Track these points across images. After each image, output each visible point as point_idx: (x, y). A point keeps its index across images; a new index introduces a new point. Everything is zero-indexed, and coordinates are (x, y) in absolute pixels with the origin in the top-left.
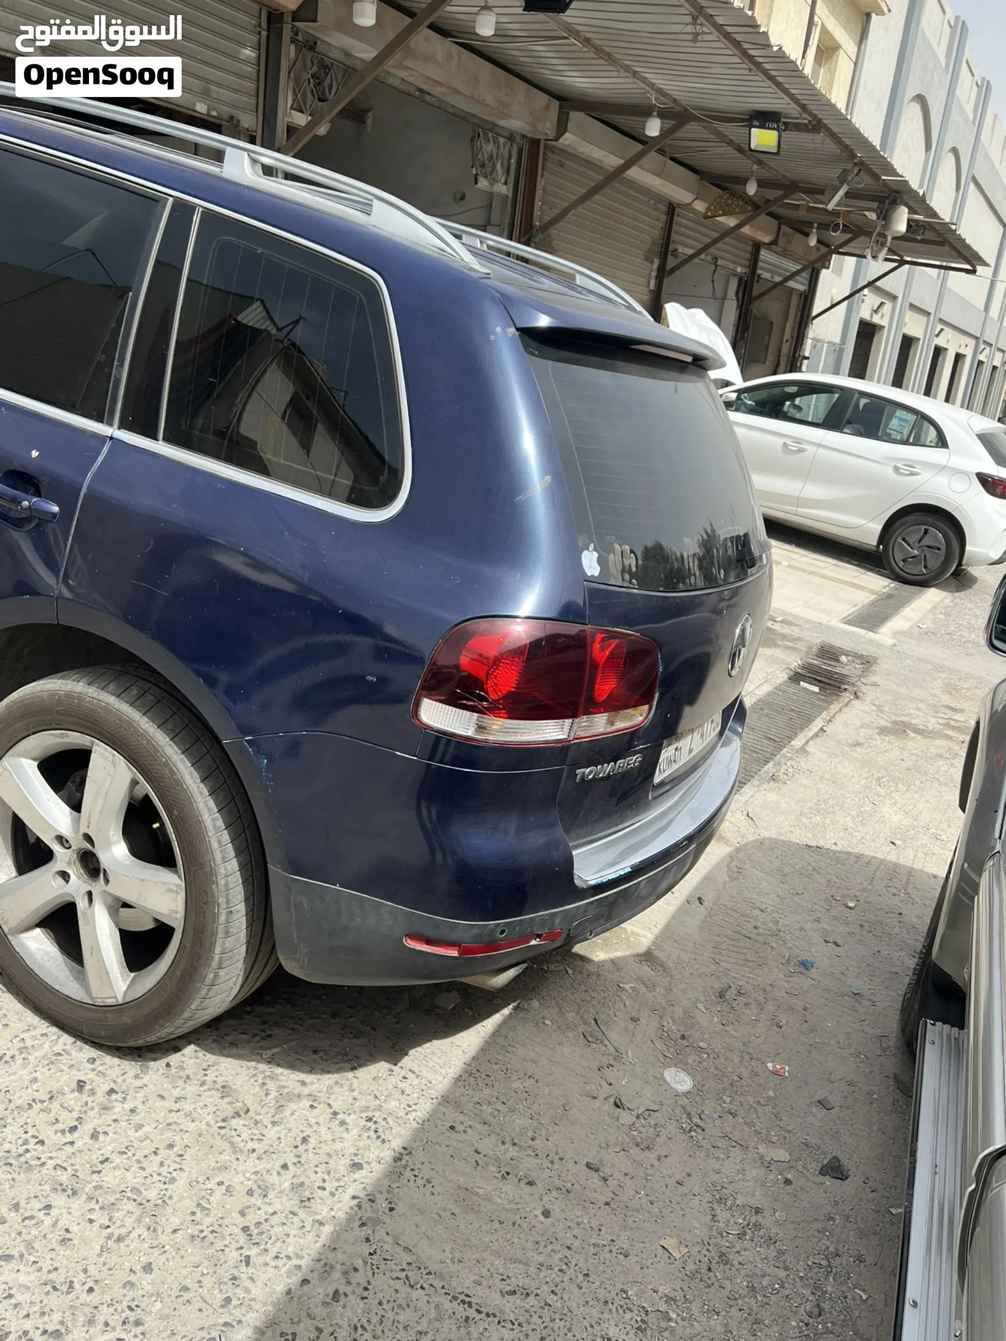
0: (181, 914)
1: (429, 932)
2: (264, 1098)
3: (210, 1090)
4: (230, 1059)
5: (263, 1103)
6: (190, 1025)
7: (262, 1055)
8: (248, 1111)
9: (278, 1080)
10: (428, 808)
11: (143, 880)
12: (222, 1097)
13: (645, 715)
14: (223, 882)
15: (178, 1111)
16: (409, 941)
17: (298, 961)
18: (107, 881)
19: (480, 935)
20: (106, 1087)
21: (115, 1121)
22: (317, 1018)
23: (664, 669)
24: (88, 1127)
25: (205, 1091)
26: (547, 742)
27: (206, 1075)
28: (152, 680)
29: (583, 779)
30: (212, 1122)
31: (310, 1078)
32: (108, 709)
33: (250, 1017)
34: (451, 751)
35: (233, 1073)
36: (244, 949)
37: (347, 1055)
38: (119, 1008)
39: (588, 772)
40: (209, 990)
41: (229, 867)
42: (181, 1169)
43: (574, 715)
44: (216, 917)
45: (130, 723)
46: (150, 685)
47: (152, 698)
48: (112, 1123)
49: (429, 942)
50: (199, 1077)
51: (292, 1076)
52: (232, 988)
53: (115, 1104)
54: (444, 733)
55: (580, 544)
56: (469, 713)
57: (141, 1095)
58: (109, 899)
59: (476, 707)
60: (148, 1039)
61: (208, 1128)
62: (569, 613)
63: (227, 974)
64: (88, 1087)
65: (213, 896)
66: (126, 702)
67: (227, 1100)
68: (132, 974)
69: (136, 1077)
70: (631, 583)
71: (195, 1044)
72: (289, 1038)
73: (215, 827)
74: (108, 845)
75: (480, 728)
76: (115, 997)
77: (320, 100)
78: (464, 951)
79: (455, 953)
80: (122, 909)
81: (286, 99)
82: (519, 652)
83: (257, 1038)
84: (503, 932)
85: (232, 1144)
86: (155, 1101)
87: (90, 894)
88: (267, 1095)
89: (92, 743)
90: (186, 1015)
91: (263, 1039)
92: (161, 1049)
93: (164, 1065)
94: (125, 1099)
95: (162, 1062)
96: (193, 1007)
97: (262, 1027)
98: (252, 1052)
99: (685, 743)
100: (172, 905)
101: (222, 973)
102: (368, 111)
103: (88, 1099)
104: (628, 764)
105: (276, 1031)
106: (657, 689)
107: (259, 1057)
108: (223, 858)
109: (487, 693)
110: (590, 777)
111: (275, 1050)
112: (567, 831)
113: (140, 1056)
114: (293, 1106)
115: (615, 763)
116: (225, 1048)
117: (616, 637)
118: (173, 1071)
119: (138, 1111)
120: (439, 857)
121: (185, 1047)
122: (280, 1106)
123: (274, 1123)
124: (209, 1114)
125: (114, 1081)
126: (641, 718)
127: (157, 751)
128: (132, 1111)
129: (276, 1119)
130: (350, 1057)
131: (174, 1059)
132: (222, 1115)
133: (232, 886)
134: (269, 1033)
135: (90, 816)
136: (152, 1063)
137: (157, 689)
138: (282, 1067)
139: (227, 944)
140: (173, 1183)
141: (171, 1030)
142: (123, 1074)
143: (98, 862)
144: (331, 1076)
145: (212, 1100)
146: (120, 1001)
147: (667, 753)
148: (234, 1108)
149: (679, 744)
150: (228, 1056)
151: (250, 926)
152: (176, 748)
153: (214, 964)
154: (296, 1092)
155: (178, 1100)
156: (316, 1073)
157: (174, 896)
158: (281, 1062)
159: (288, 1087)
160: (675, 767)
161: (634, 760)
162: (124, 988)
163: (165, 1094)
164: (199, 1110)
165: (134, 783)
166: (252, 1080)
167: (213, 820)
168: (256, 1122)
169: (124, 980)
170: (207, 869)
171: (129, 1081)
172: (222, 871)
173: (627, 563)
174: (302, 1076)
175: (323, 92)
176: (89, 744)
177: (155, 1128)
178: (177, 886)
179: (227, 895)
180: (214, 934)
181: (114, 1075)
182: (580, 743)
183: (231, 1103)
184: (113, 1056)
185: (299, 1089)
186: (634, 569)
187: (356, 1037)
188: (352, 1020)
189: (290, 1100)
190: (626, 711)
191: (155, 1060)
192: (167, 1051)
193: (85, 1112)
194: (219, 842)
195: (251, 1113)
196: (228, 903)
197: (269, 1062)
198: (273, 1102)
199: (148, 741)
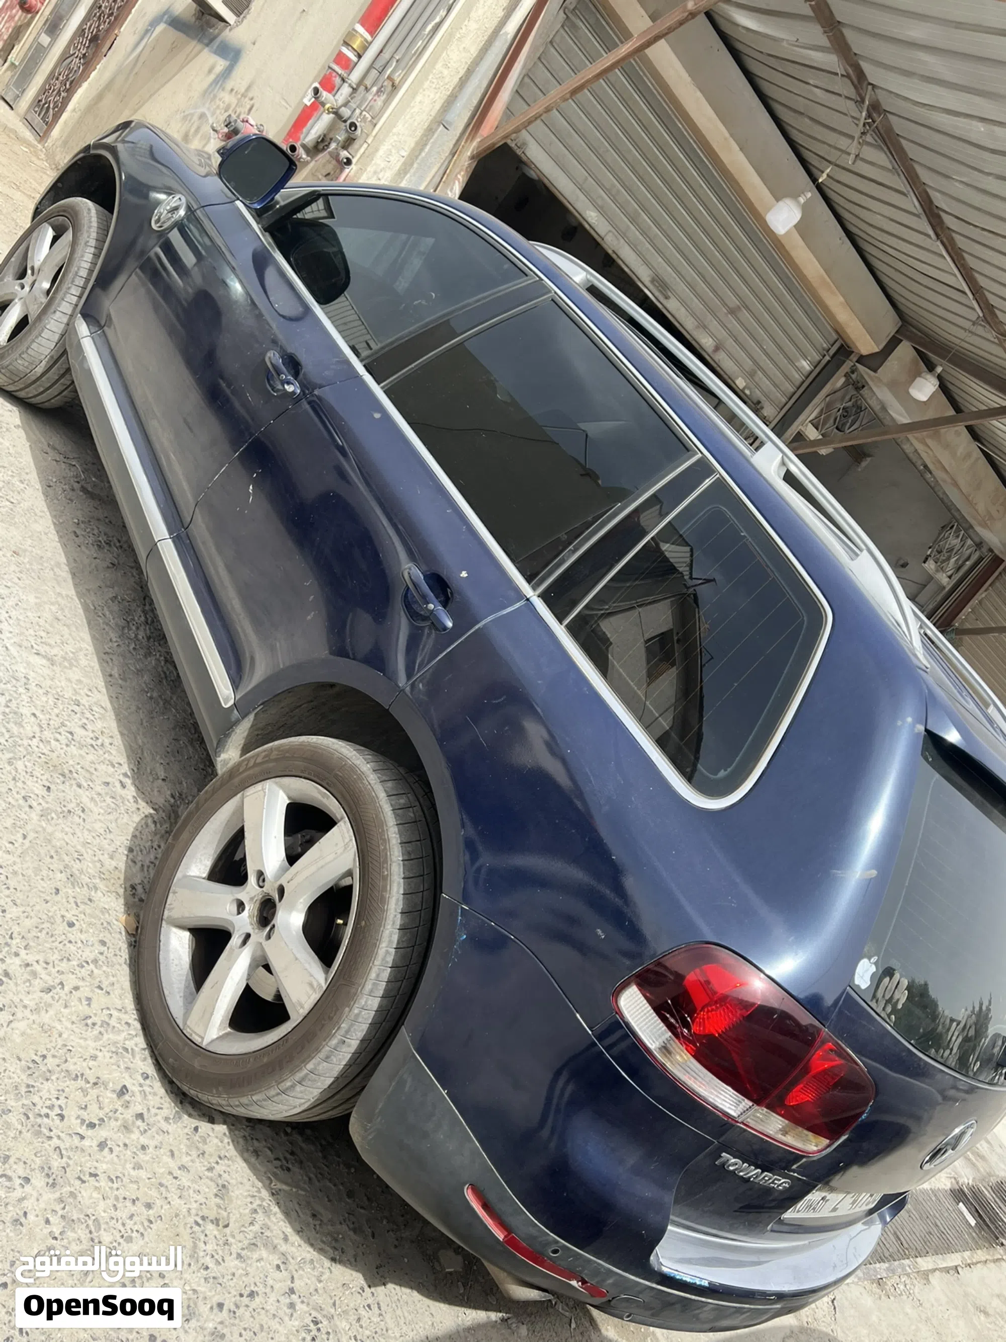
0: (304, 1011)
1: (492, 1197)
2: (247, 1225)
3: (211, 1180)
4: (245, 1165)
5: (243, 1229)
6: (242, 1112)
7: (271, 1182)
8: (226, 1226)
9: (269, 1217)
10: (567, 1082)
11: (297, 959)
12: (216, 1195)
13: (820, 1148)
14: (356, 1011)
15: (176, 1178)
16: (470, 1191)
17: (366, 1130)
18: (269, 937)
19: (535, 1238)
20: (139, 1109)
21: (125, 1145)
22: (335, 1185)
23: (867, 1117)
24: (102, 1133)
25: (207, 1178)
26: (716, 1108)
27: (217, 1163)
28: (421, 800)
29: (723, 1165)
30: (193, 1212)
31: (295, 1238)
32: (374, 800)
33: (284, 1138)
34: (623, 1045)
35: (239, 1179)
36: (329, 1081)
37: (336, 1240)
38: (199, 1050)
39: (733, 1163)
40: (278, 1094)
41: (369, 1002)
42: (142, 1234)
43: (758, 1102)
44: (329, 1036)
45: (382, 824)
46: (417, 804)
47: (412, 815)
48: (122, 1145)
49: (486, 1206)
50: (211, 1160)
51: (282, 1223)
52: (295, 1107)
53: (135, 1129)
54: (628, 1025)
55: (866, 950)
56: (665, 1028)
57: (159, 1138)
58: (259, 953)
59: (676, 1028)
60: (200, 1095)
61: (186, 1213)
62: (812, 1004)
63: (301, 1092)
64: (127, 1097)
65: (340, 1018)
66: (392, 805)
67: (218, 1200)
68: (229, 1030)
69: (167, 1119)
70: (889, 1018)
71: (228, 1127)
72: (301, 1184)
73: (383, 959)
74: (292, 908)
75: (665, 1049)
76: (203, 1038)
77: (837, 428)
78: (511, 1241)
79: (500, 1236)
80: (261, 968)
81: (812, 412)
82: (744, 1005)
83: (278, 1163)
84: (555, 1252)
85: (195, 1246)
86: (165, 1154)
87: (248, 936)
88: (251, 1224)
89: (342, 818)
90: (244, 1100)
91: (281, 1167)
92: (200, 1109)
93: (193, 1126)
94: (145, 1131)
95: (194, 1122)
96: (255, 1098)
97: (289, 1156)
98: (265, 1173)
99: (834, 1198)
100: (303, 999)
101: (299, 1088)
102: (869, 456)
103: (120, 1108)
104: (773, 1182)
105: (295, 1169)
106: (848, 1132)
107: (268, 1182)
108: (371, 991)
109: (693, 1021)
110: (731, 1168)
111: (284, 1187)
112: (676, 1202)
113: (181, 1103)
114: (264, 1253)
115: (763, 1172)
116: (248, 1150)
117: (844, 1058)
118: (197, 1138)
119: (148, 1151)
120: (545, 1133)
121: (219, 1124)
122: (254, 1244)
123: (239, 1256)
124: (196, 1202)
125: (148, 1109)
126: (815, 1149)
127: (386, 861)
128: (143, 1148)
129: (243, 1253)
130: (337, 1245)
131: (205, 1127)
132: (205, 1212)
133: (360, 1020)
134: (290, 1166)
135: (296, 875)
136: (186, 1117)
137: (420, 810)
138: (279, 1207)
139: (320, 1067)
140: (128, 1243)
141: (224, 1103)
142: (159, 1108)
143: (274, 914)
144: (311, 1250)
145: (207, 1190)
146: (204, 1045)
147: (814, 1196)
148: (218, 1213)
149: (829, 1196)
150: (245, 1160)
151: (349, 1065)
152: (402, 870)
153: (299, 1075)
154: (276, 1241)
155: (182, 1167)
156: (301, 1237)
157: (311, 992)
158: (282, 1202)
159: (272, 1231)
160: (811, 1215)
161: (781, 1183)
162: (215, 1037)
163: (176, 1153)
164: (191, 1191)
165: (349, 873)
166: (249, 1199)
167: (387, 952)
168: (226, 1243)
169: (219, 1029)
170: (353, 990)
171: (159, 1118)
172: (363, 1002)
173: (896, 996)
174: (289, 1230)
175: (844, 424)
176: (339, 817)
177: (149, 1179)
178: (320, 985)
179: (352, 1025)
180: (318, 1050)
181: (152, 1103)
182: (745, 1130)
183: (219, 1207)
184: (163, 1085)
185: (278, 1241)
186: (900, 1006)
187: (355, 1230)
188: (362, 1211)
189: (265, 1245)
190: (806, 1132)
191: (190, 1115)
192: (204, 1115)
193: (110, 1118)
194: (378, 975)
195: (227, 1230)
196: (347, 1032)
197: (273, 1194)
198: (251, 1236)
199: (385, 849)
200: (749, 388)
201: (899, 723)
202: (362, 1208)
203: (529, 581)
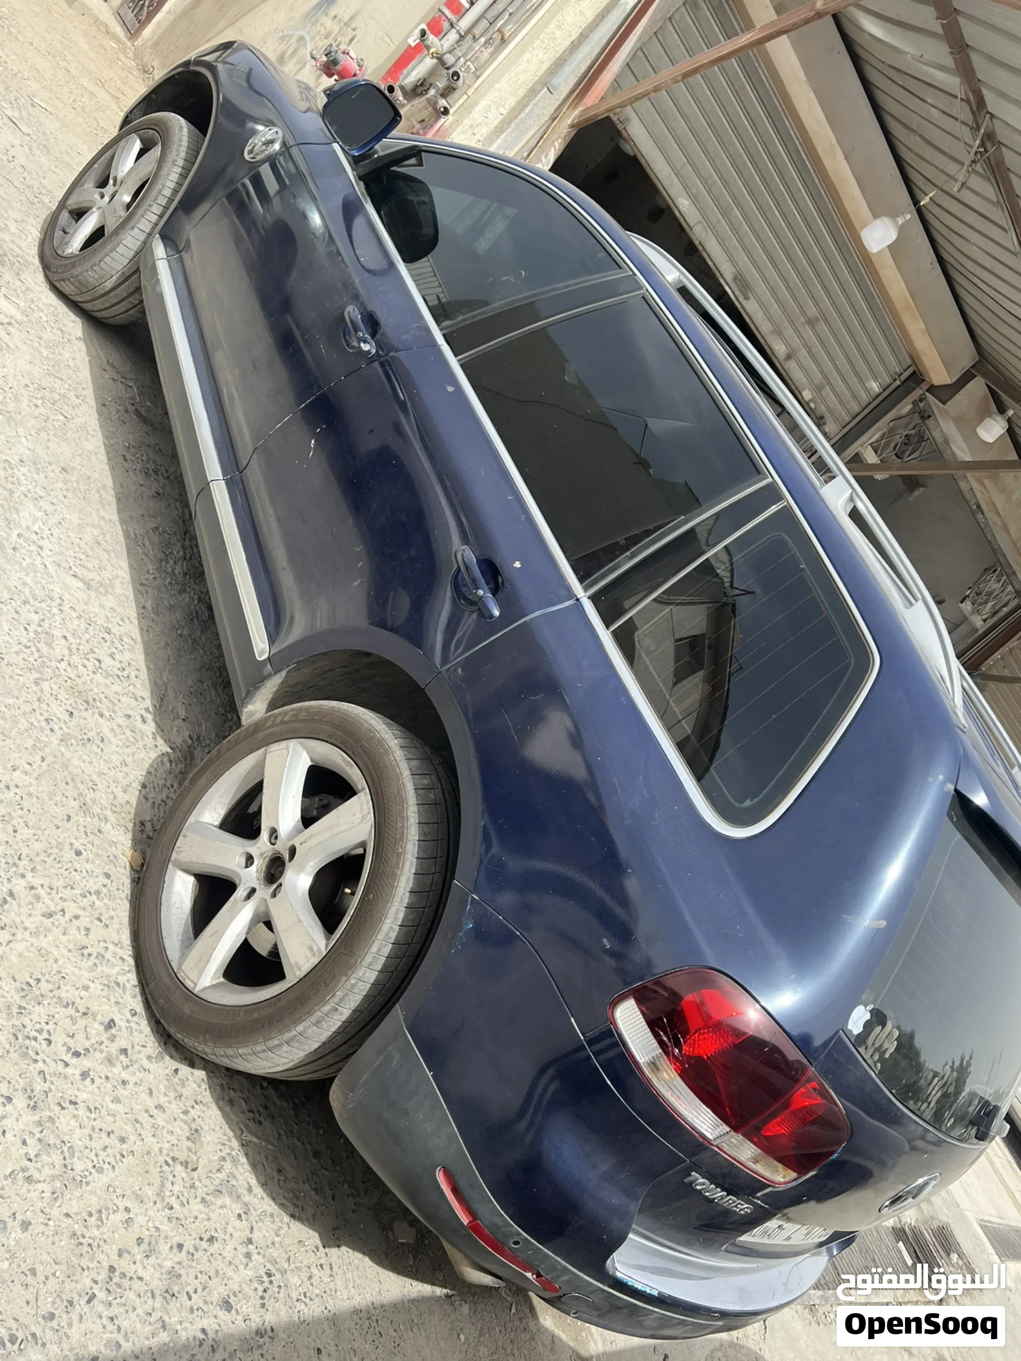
0: (300, 974)
1: (463, 1183)
2: (214, 1171)
3: (186, 1123)
4: (218, 1112)
5: (210, 1175)
6: (226, 1062)
7: (243, 1132)
8: (195, 1170)
9: (236, 1166)
10: (551, 1080)
11: (300, 921)
12: (188, 1138)
13: (787, 1180)
14: (353, 981)
15: (151, 1116)
16: (441, 1173)
17: (347, 1099)
18: (274, 895)
19: (498, 1228)
20: (124, 1044)
21: (107, 1078)
22: (303, 1144)
23: (837, 1157)
24: (86, 1063)
25: (182, 1120)
26: (694, 1128)
27: (193, 1107)
28: (443, 782)
29: (691, 1183)
30: (165, 1152)
31: (258, 1190)
32: (398, 777)
33: (259, 1091)
34: (611, 1054)
35: (212, 1126)
36: (316, 1045)
37: (298, 1198)
38: (191, 996)
39: (701, 1182)
40: (264, 1051)
41: (367, 975)
42: (113, 1167)
43: (735, 1128)
44: (323, 1002)
45: (402, 801)
46: (439, 786)
47: (433, 796)
48: (103, 1077)
49: (455, 1190)
50: (187, 1104)
51: (247, 1174)
52: (279, 1065)
53: (118, 1064)
54: (620, 1035)
55: (864, 997)
56: (656, 1044)
57: (140, 1075)
58: (262, 909)
59: (667, 1046)
60: (186, 1040)
61: (158, 1153)
62: (803, 1042)
63: (287, 1052)
64: (113, 1031)
65: (336, 986)
66: (414, 784)
67: (189, 1144)
68: (222, 979)
69: (149, 1058)
70: (875, 1066)
71: (207, 1073)
72: (272, 1140)
73: (387, 934)
74: (300, 870)
75: (653, 1065)
76: (196, 985)
77: (896, 455)
78: (475, 1227)
79: (465, 1221)
80: (262, 924)
82: (737, 1033)
83: (251, 1115)
84: (516, 1243)
85: (163, 1185)
86: (144, 1092)
87: (253, 891)
88: (218, 1170)
89: (363, 789)
90: (230, 1052)
91: (254, 1119)
92: (183, 1053)
93: (174, 1068)
94: (128, 1067)
95: (175, 1065)
96: (241, 1051)
97: (261, 1109)
98: (238, 1123)
99: (789, 1227)
100: (302, 961)
101: (285, 1048)
102: (923, 486)
103: (106, 1041)
104: (736, 1206)
105: (267, 1123)
106: (817, 1169)
107: (239, 1133)
108: (370, 964)
109: (685, 1042)
110: (698, 1188)
111: (255, 1140)
112: (641, 1211)
113: (165, 1044)
114: (227, 1201)
115: (728, 1195)
116: (223, 1099)
117: (826, 1098)
118: (176, 1080)
119: (128, 1087)
120: (522, 1125)
121: (198, 1069)
122: (219, 1191)
123: (203, 1201)
124: (168, 1142)
125: (133, 1046)
126: (782, 1180)
127: (402, 839)
128: (124, 1082)
129: (208, 1198)
130: (298, 1203)
131: (185, 1070)
132: (176, 1153)
133: (355, 991)
134: (262, 1120)
135: (310, 838)
136: (168, 1058)
137: (441, 793)
138: (248, 1158)
139: (310, 1030)
140: (99, 1173)
141: (208, 1050)
142: (143, 1046)
143: (281, 873)
144: (273, 1204)
145: (180, 1132)
146: (196, 991)
147: (772, 1224)
148: (188, 1156)
149: (786, 1225)
150: (220, 1108)
151: (338, 1033)
152: (416, 849)
153: (287, 1036)
154: (240, 1191)
155: (159, 1107)
156: (264, 1190)
157: (310, 955)
158: (250, 1154)
159: (237, 1181)
160: (766, 1241)
161: (743, 1207)
162: (208, 985)
163: (155, 1092)
164: (165, 1131)
165: (363, 845)
166: (219, 1147)
167: (391, 928)
168: (193, 1186)
169: (213, 978)
170: (352, 961)
171: (142, 1055)
172: (361, 973)
173: (886, 1046)
174: (254, 1182)
175: (903, 452)
176: (360, 787)
177: (126, 1113)
178: (320, 950)
179: (347, 994)
180: (310, 1014)
181: (137, 1040)
182: (719, 1154)
183: (190, 1150)
184: (150, 1024)
185: (243, 1191)
186: (887, 1056)
187: (316, 1190)
188: (326, 1173)
189: (230, 1194)
190: (776, 1163)
191: (172, 1057)
192: (186, 1059)
193: (95, 1050)
194: (379, 950)
195: (195, 1174)
196: (341, 1000)
197: (243, 1145)
198: (218, 1182)
199: (403, 826)
200: (814, 402)
201: (930, 779)
202: (326, 1169)
203: (581, 580)
